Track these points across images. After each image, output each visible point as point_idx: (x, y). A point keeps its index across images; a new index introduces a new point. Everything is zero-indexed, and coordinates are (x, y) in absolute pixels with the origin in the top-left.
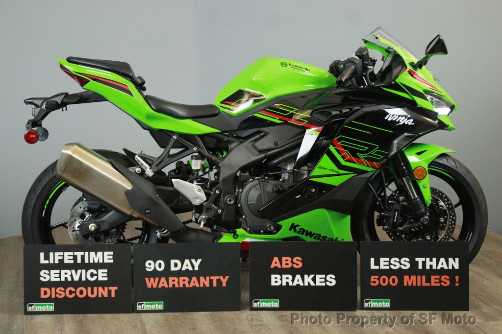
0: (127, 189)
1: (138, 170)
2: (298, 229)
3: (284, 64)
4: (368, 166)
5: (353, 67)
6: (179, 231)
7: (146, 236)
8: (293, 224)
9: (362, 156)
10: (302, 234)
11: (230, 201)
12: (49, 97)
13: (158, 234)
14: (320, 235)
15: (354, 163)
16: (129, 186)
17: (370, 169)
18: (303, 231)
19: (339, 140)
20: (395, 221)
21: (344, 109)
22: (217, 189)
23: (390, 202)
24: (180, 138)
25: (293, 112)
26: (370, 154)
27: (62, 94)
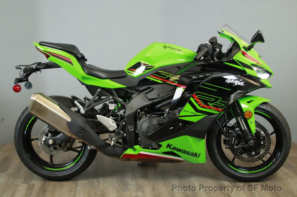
0: (68, 121)
1: (76, 109)
2: (172, 147)
3: (165, 47)
4: (215, 110)
5: (206, 49)
6: (101, 146)
7: (84, 147)
8: (168, 144)
9: (211, 104)
10: (175, 150)
11: (131, 129)
12: (29, 65)
13: (89, 147)
14: (186, 151)
15: (206, 108)
16: (69, 120)
17: (216, 112)
18: (175, 148)
19: (196, 94)
20: (233, 143)
21: (200, 75)
22: (124, 121)
23: (230, 131)
24: (102, 90)
25: (169, 76)
26: (216, 103)
27: (36, 63)
